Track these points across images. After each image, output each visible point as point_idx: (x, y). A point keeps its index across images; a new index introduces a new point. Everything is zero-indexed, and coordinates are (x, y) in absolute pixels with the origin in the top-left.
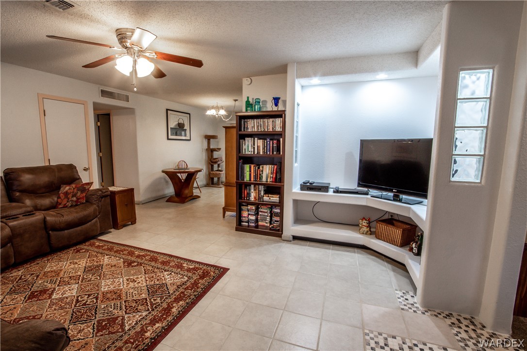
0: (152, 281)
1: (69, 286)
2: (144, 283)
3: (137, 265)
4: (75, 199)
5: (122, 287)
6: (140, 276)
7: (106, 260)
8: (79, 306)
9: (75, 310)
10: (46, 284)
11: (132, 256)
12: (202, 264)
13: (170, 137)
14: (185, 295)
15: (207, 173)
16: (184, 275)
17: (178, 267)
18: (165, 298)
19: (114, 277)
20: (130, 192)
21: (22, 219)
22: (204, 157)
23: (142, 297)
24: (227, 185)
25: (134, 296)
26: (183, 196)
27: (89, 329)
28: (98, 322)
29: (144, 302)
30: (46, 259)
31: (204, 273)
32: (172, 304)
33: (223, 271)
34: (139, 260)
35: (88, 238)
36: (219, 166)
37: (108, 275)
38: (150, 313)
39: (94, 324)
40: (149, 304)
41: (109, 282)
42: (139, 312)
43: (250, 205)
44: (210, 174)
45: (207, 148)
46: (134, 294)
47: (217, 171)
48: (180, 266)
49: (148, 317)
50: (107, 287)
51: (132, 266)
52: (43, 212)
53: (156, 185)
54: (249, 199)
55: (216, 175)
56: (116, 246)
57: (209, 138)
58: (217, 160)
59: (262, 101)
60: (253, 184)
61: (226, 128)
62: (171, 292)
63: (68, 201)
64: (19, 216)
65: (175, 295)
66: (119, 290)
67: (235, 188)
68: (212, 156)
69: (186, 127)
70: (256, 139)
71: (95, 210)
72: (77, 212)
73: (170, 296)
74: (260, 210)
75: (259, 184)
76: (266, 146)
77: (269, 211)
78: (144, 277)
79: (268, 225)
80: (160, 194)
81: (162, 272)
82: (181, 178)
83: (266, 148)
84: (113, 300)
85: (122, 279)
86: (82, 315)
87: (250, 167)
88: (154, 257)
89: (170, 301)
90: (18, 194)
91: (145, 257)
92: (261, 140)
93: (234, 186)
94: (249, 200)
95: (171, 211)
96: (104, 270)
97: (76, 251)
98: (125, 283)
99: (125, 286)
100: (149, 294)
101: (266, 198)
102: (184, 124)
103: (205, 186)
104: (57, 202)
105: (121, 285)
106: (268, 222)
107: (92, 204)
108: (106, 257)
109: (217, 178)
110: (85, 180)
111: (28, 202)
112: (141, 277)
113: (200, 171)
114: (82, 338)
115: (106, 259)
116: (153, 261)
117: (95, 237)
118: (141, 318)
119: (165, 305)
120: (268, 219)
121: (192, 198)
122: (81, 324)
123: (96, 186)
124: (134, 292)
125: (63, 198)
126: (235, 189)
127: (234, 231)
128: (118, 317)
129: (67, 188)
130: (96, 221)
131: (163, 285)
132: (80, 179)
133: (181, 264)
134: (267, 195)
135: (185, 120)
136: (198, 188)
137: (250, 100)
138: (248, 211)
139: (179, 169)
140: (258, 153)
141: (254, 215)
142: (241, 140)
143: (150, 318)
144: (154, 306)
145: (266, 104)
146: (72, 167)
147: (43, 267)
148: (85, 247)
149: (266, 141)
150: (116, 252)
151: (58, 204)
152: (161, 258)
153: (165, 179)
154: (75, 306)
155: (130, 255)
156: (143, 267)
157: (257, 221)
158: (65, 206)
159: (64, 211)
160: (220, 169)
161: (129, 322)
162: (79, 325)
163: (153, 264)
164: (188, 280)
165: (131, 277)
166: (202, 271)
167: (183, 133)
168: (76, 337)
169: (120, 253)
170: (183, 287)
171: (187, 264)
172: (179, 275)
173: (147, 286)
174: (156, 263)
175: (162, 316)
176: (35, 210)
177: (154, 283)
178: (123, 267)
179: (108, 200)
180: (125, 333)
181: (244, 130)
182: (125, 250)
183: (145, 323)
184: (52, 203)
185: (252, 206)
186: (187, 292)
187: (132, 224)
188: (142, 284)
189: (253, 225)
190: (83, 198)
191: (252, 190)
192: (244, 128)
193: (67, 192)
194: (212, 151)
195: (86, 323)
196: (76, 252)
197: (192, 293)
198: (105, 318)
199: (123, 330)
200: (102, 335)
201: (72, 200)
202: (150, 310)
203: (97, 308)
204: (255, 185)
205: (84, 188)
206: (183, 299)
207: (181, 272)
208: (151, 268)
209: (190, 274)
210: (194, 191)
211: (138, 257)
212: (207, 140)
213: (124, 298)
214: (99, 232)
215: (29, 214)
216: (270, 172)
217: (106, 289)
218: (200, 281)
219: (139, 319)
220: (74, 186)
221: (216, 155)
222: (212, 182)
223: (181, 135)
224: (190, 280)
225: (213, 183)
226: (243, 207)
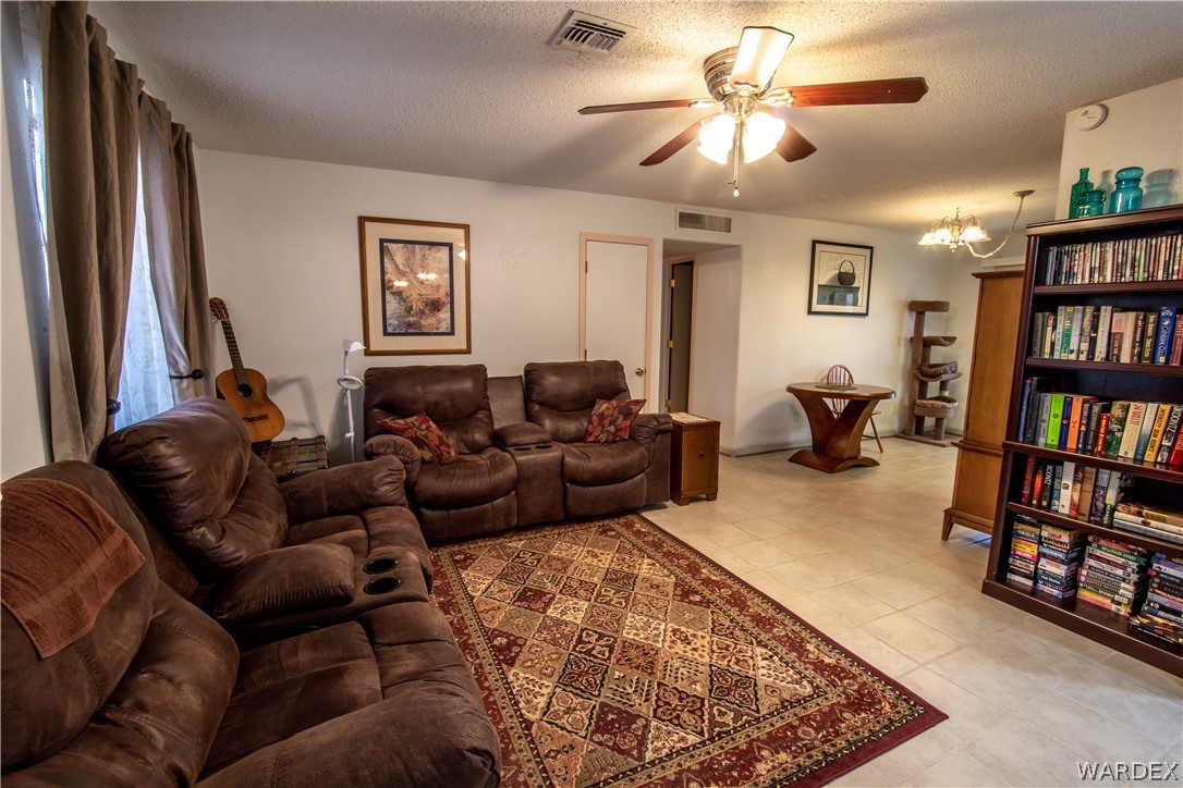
0: (724, 657)
1: (576, 600)
2: (705, 654)
3: (700, 603)
4: (612, 429)
5: (660, 645)
6: (700, 633)
7: (645, 568)
8: (580, 652)
9: (572, 657)
10: (546, 581)
11: (693, 577)
12: (861, 663)
13: (816, 307)
14: (797, 738)
15: (906, 403)
16: (805, 677)
17: (792, 648)
18: (747, 721)
19: (650, 614)
20: (711, 430)
21: (533, 453)
22: (901, 361)
23: (695, 690)
24: (970, 447)
25: (680, 681)
26: (833, 455)
27: (583, 714)
28: (603, 705)
29: (696, 706)
30: (556, 531)
31: (863, 696)
32: (759, 749)
33: (926, 717)
34: (707, 592)
35: (625, 509)
36: (943, 386)
37: (640, 605)
38: (703, 743)
39: (594, 707)
40: (706, 717)
41: (640, 620)
42: (682, 727)
43: (1049, 524)
44: (913, 405)
45: (911, 334)
46: (679, 675)
47: (937, 399)
48: (797, 646)
49: (697, 752)
50: (634, 631)
51: (690, 602)
52: (563, 445)
53: (770, 418)
54: (1050, 505)
55: (932, 411)
56: (669, 541)
57: (919, 309)
58: (941, 369)
59: (1151, 177)
60: (1071, 459)
61: (983, 277)
62: (764, 711)
63: (602, 432)
64: (531, 446)
65: (772, 725)
66: (653, 649)
67: (999, 461)
68: (925, 357)
69: (860, 282)
70: (1106, 311)
71: (642, 457)
72: (611, 456)
73: (757, 720)
74: (1089, 550)
75: (1099, 465)
76: (1150, 331)
77: (1134, 565)
78: (708, 639)
79: (1124, 611)
80: (779, 439)
81: (752, 643)
82: (832, 409)
83: (1148, 343)
84: (637, 668)
85: (663, 624)
86: (580, 675)
87: (1068, 405)
88: (739, 594)
89: (754, 736)
90: (537, 408)
91: (720, 589)
92: (1132, 315)
93: (998, 455)
94: (1049, 507)
95: (800, 487)
96: (636, 590)
97: (601, 530)
98: (668, 638)
99: (667, 644)
100: (711, 691)
101: (1126, 517)
102: (853, 274)
103: (896, 436)
104: (587, 430)
105: (660, 640)
106: (1125, 601)
107: (638, 443)
108: (647, 561)
109: (933, 419)
110: (635, 395)
111: (548, 424)
112: (703, 637)
113: (886, 396)
114: (569, 728)
115: (645, 566)
116: (736, 605)
117: (635, 511)
118: (682, 745)
119: (741, 742)
120: (1127, 591)
121: (854, 462)
122: (575, 694)
123: (653, 407)
124: (681, 670)
125: (595, 424)
126: (995, 466)
127: (975, 592)
128: (639, 716)
129: (605, 406)
130: (642, 479)
131: (746, 682)
132: (627, 390)
133: (802, 639)
134: (1134, 509)
135: (857, 263)
136: (876, 438)
137: (1095, 180)
138: (1040, 543)
139: (829, 385)
140: (1107, 358)
141: (1062, 562)
142: (1040, 315)
143: (702, 758)
144: (717, 730)
145: (1167, 185)
146: (616, 367)
147: (550, 546)
148: (617, 527)
149: (1152, 318)
150: (667, 555)
151: (587, 433)
152: (755, 605)
153: (792, 407)
154: (574, 650)
155: (690, 572)
156: (712, 612)
157: (1072, 582)
158: (596, 441)
159: (592, 450)
160: (946, 394)
161: (655, 743)
162: (571, 695)
163: (734, 612)
164: (811, 696)
165: (683, 629)
166: (856, 687)
167: (850, 297)
168: (560, 718)
169: (672, 561)
170: (797, 710)
171: (817, 647)
172: (791, 672)
173: (711, 666)
174: (741, 611)
175: (730, 768)
176: (554, 440)
177: (728, 665)
178: (671, 595)
179: (667, 440)
180: (643, 767)
181: (1056, 282)
182: (683, 557)
183: (688, 764)
184: (579, 431)
185: (1057, 532)
186: (804, 732)
187: (708, 499)
188: (702, 656)
189: (1055, 592)
190: (625, 429)
191: (1068, 480)
192: (1057, 273)
193: (603, 413)
194: (929, 343)
195: (582, 697)
196: (601, 533)
197: (817, 743)
198: (614, 705)
199: (641, 758)
200: (600, 744)
201: (607, 431)
202: (706, 735)
203: (606, 672)
204: (1081, 464)
205: (630, 409)
206: (790, 748)
207: (797, 665)
208: (727, 623)
209: (820, 681)
210: (863, 444)
211: (707, 582)
212: (914, 314)
213: (659, 674)
214: (644, 503)
215: (543, 446)
216: (1161, 429)
217: (631, 636)
218: (846, 715)
219: (678, 745)
220: (614, 402)
221: (937, 355)
222: (917, 427)
223: (844, 303)
224: (820, 700)
225: (919, 430)
226: (1019, 527)
